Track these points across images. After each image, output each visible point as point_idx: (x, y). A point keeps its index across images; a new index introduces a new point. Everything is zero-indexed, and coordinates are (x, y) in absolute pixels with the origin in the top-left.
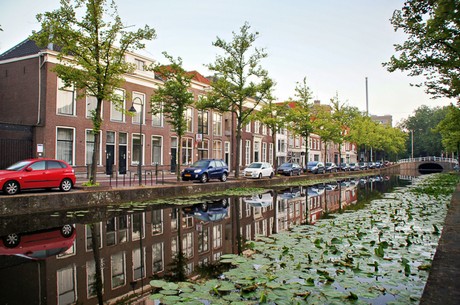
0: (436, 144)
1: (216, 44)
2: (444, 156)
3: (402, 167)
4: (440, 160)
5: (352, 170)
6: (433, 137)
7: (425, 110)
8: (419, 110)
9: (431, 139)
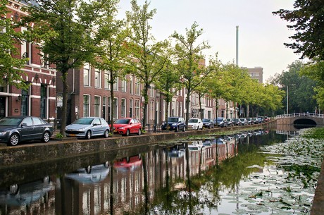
0: (309, 100)
1: (174, 36)
2: (318, 112)
3: (278, 122)
4: (314, 116)
5: (243, 124)
6: (306, 93)
7: (299, 66)
8: (293, 65)
9: (305, 94)
